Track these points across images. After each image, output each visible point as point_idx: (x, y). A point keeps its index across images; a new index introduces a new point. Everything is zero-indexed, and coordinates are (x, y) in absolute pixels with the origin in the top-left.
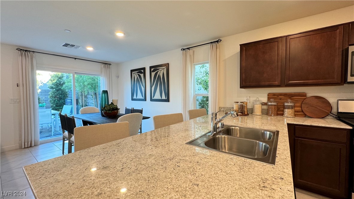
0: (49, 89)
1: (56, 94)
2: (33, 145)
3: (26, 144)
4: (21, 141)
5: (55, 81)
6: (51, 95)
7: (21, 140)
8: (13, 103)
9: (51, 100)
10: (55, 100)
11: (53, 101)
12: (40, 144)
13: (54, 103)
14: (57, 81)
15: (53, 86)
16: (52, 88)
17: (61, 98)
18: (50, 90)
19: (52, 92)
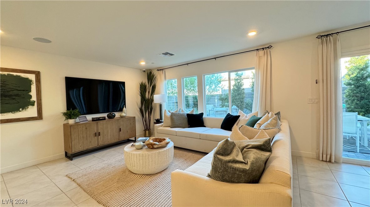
0: (345, 86)
1: (355, 92)
2: (333, 160)
3: (325, 156)
4: (318, 150)
5: (355, 75)
6: (347, 93)
7: (318, 148)
8: (311, 103)
9: (348, 99)
10: (354, 100)
11: (350, 102)
12: (343, 163)
13: (352, 102)
14: (357, 74)
15: (350, 81)
16: (349, 84)
17: (364, 98)
18: (347, 88)
19: (350, 90)
